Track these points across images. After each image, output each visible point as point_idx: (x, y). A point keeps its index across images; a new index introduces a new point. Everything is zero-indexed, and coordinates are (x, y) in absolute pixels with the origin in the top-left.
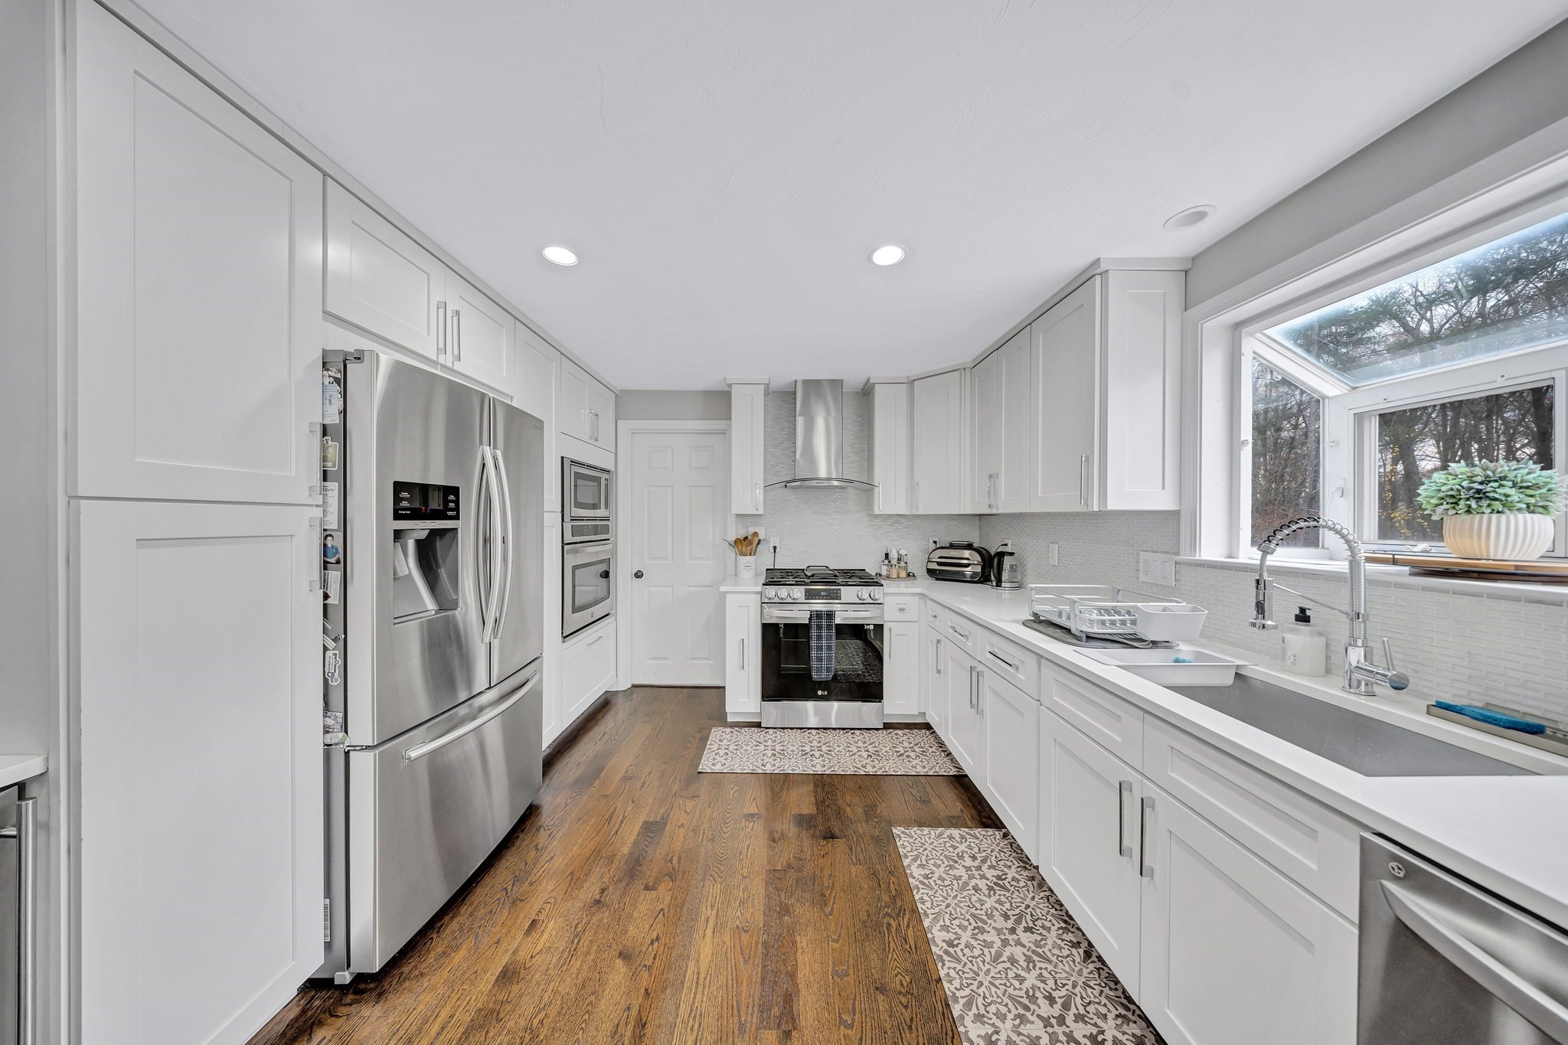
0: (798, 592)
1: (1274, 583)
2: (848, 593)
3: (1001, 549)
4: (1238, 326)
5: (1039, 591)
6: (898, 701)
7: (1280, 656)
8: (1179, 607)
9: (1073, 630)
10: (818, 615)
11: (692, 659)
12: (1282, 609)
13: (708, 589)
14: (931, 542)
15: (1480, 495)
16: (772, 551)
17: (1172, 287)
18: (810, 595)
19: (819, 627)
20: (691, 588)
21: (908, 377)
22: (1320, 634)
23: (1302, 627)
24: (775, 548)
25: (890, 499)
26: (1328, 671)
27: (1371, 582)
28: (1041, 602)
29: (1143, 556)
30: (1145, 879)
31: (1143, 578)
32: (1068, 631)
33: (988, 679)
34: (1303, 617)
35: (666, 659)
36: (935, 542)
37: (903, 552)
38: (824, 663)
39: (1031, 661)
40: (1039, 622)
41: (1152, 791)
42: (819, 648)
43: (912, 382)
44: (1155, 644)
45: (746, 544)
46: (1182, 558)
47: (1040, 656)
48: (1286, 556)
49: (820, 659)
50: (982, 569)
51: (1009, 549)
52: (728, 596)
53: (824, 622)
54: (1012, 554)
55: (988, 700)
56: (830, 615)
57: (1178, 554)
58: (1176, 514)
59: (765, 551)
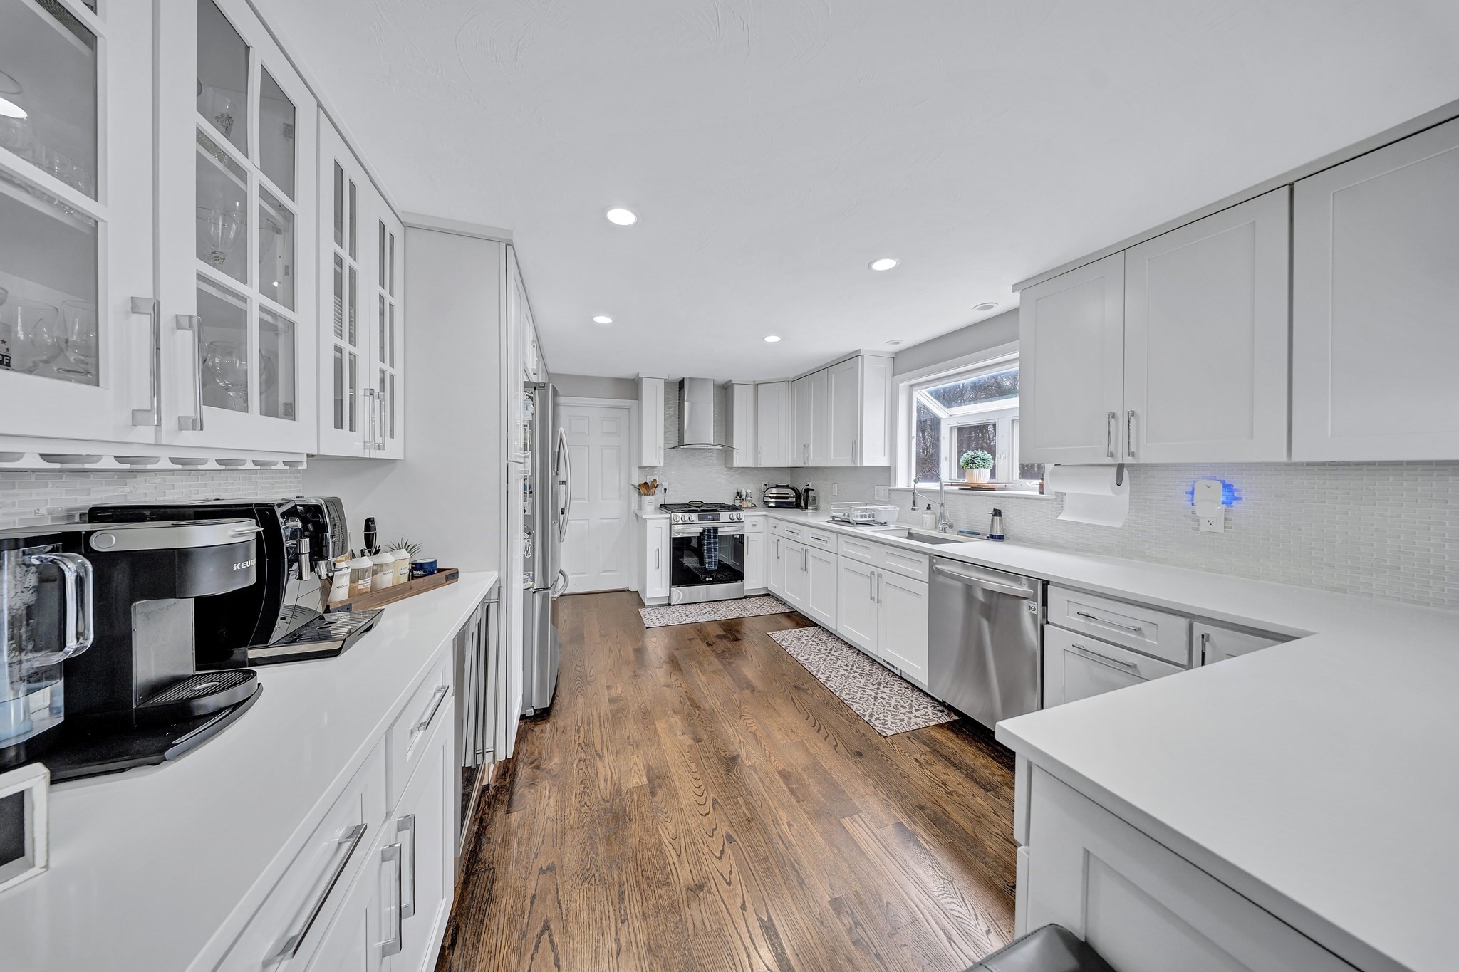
0: (695, 516)
1: (919, 496)
2: (724, 516)
3: (806, 488)
4: (912, 386)
5: (835, 506)
6: (753, 580)
7: (922, 524)
8: (890, 507)
9: (851, 521)
10: (709, 530)
11: (604, 572)
12: (922, 505)
13: (616, 520)
14: (763, 485)
15: (973, 462)
16: (663, 491)
17: (888, 365)
18: (701, 518)
19: (709, 537)
20: (603, 521)
21: (754, 381)
22: (934, 514)
23: (929, 511)
24: (665, 490)
25: (742, 458)
26: (936, 528)
27: (946, 493)
28: (835, 511)
29: (876, 487)
30: (879, 604)
31: (876, 498)
32: (849, 522)
33: (811, 551)
34: (929, 508)
35: (583, 573)
36: (766, 485)
37: (749, 491)
38: (713, 559)
39: (833, 536)
40: (833, 520)
41: (881, 571)
42: (709, 550)
43: (756, 385)
44: (881, 524)
45: (646, 488)
46: (891, 488)
47: (838, 533)
48: (922, 485)
49: (710, 557)
50: (796, 500)
51: (810, 487)
52: (648, 521)
53: (712, 534)
54: (813, 490)
55: (811, 563)
56: (715, 530)
57: (889, 486)
58: (889, 468)
59: (659, 491)
